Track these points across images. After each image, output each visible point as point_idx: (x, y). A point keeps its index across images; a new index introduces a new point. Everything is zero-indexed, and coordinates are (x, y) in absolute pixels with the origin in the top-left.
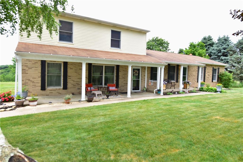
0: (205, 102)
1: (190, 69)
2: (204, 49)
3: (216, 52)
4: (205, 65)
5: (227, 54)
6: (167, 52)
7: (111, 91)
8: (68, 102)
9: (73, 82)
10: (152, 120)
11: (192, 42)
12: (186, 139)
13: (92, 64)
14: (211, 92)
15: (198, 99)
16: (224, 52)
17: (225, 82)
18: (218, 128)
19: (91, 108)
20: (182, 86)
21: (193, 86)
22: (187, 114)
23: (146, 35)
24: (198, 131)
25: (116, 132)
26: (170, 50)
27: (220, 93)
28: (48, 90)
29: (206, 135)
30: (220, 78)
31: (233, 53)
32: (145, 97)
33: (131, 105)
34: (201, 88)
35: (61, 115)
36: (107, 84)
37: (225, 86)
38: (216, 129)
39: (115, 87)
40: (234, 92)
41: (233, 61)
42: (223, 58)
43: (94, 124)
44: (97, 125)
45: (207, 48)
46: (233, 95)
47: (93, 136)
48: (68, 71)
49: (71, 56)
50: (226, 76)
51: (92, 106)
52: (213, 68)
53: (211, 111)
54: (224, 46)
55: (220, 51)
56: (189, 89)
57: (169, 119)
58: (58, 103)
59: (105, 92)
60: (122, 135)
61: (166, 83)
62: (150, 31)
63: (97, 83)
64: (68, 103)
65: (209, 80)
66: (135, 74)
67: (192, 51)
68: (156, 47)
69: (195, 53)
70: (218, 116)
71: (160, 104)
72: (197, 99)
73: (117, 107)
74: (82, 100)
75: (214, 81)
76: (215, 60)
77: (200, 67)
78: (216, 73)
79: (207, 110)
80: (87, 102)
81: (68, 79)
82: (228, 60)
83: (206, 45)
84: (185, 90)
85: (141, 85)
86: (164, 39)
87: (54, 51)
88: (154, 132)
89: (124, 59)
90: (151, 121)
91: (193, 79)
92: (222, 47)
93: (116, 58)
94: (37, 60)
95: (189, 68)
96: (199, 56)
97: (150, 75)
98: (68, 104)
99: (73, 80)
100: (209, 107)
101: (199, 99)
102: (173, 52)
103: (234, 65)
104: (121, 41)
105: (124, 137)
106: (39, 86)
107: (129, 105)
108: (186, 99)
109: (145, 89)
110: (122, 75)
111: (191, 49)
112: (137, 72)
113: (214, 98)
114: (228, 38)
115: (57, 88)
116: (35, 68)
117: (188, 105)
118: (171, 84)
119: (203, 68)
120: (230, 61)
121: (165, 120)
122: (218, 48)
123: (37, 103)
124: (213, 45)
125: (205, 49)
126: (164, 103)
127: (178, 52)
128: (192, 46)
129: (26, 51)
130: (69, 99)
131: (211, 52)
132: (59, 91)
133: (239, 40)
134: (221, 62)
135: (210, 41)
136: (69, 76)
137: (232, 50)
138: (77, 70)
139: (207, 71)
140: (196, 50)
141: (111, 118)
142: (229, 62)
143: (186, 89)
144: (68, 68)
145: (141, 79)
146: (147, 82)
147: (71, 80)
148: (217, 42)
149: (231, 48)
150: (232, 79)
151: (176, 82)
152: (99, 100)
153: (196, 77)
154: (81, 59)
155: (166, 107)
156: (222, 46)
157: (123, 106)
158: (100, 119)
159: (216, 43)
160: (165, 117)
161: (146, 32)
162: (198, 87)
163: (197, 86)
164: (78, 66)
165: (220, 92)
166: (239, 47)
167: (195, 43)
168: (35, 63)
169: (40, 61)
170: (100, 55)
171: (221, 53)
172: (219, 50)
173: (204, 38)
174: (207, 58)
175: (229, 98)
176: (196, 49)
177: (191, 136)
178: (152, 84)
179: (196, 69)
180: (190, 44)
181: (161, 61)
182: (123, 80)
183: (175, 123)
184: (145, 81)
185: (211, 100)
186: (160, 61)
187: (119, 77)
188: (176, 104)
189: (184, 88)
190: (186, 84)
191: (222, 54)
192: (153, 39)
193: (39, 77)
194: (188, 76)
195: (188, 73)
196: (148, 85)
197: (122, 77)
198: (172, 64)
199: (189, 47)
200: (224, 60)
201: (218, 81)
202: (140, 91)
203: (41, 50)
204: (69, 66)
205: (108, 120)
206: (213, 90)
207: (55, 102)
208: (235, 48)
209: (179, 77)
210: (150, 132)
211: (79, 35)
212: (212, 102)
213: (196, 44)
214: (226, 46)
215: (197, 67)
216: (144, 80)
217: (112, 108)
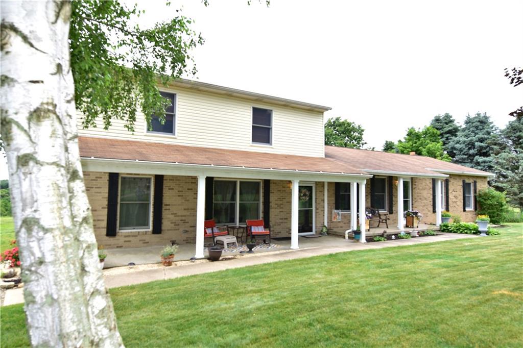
0: (462, 257)
1: (415, 185)
2: (438, 142)
3: (464, 147)
4: (448, 176)
5: (488, 151)
6: (361, 148)
7: (256, 237)
8: (168, 261)
9: (175, 216)
10: (365, 301)
11: (412, 128)
12: (455, 343)
13: (215, 179)
14: (466, 233)
15: (445, 250)
16: (481, 147)
17: (491, 211)
18: (514, 317)
19: (223, 275)
20: (402, 221)
21: (425, 221)
22: (436, 285)
23: (323, 117)
24: (474, 324)
25: (301, 330)
26: (366, 143)
27: (485, 235)
28: (121, 236)
29: (497, 333)
30: (480, 201)
31: (501, 149)
32: (329, 247)
33: (306, 266)
34: (444, 226)
35: (165, 292)
36: (247, 221)
37: (492, 219)
38: (512, 319)
39: (263, 227)
40: (515, 233)
41: (502, 165)
42: (481, 159)
43: (244, 311)
44: (253, 315)
45: (444, 139)
46: (515, 240)
47: (253, 340)
48: (164, 194)
49: (177, 163)
50: (493, 197)
51: (224, 271)
52: (464, 182)
53: (484, 277)
54: (480, 135)
55: (471, 145)
56: (417, 227)
57: (403, 298)
58: (146, 265)
59: (242, 238)
60: (315, 337)
61: (369, 216)
62: (331, 109)
63: (223, 218)
64: (169, 264)
65: (456, 206)
66: (303, 198)
67: (414, 145)
68: (336, 139)
69: (420, 150)
70: (504, 289)
71: (366, 263)
72: (443, 251)
73: (279, 271)
74: (197, 256)
75: (467, 209)
76: (463, 164)
77: (438, 179)
78: (470, 193)
79: (476, 276)
80: (208, 261)
81: (163, 210)
82: (492, 164)
83: (442, 132)
84: (410, 230)
85: (316, 221)
86: (352, 122)
87: (141, 154)
88: (383, 329)
89: (283, 168)
90: (365, 304)
91: (424, 206)
92: (476, 136)
93: (266, 165)
94: (101, 173)
95: (414, 183)
96: (430, 156)
97: (333, 198)
98: (169, 266)
99: (175, 212)
100: (475, 267)
101: (447, 251)
102: (373, 148)
103: (505, 174)
104: (273, 129)
105: (322, 340)
106: (103, 228)
107: (303, 266)
108: (421, 251)
109: (325, 230)
110: (276, 200)
111: (411, 143)
112: (307, 193)
113: (478, 248)
114: (486, 118)
115: (141, 232)
116: (97, 189)
117: (429, 264)
118: (378, 218)
119: (443, 183)
120: (496, 167)
121: (394, 300)
122: (467, 140)
123: (105, 264)
124: (457, 133)
125: (441, 141)
126: (375, 262)
127: (383, 148)
128: (412, 135)
129: (85, 154)
130: (171, 255)
131: (453, 148)
132: (144, 238)
133: (509, 122)
134: (476, 167)
135: (450, 124)
136: (167, 205)
137: (497, 142)
138: (182, 191)
139: (451, 187)
140: (421, 145)
141: (275, 298)
142: (493, 168)
143: (411, 227)
144: (164, 187)
145: (316, 207)
146: (328, 214)
147: (170, 213)
148: (464, 126)
149: (494, 138)
150: (505, 205)
151: (388, 213)
152: (233, 257)
153: (430, 202)
154: (197, 170)
155: (383, 269)
156: (476, 134)
157: (290, 269)
158: (252, 300)
159: (463, 129)
160: (391, 292)
161: (323, 110)
162: (436, 222)
163: (435, 219)
164: (185, 183)
165: (487, 234)
166: (511, 136)
167: (419, 128)
168: (97, 177)
169: (107, 175)
170: (233, 160)
171: (475, 150)
172: (470, 142)
173: (437, 118)
174: (446, 161)
175: (510, 247)
176: (422, 143)
177: (463, 335)
178: (339, 218)
179: (429, 184)
180: (408, 131)
181: (358, 170)
182: (278, 211)
183: (419, 308)
184: (324, 214)
185: (474, 253)
186: (355, 169)
187: (271, 204)
188: (402, 262)
189: (407, 226)
190: (410, 217)
191: (477, 152)
192: (330, 122)
193: (103, 208)
194: (414, 199)
195: (414, 193)
196: (330, 221)
197: (276, 204)
198: (378, 176)
199: (407, 137)
200: (482, 164)
201: (476, 209)
202: (313, 235)
203: (115, 152)
204: (166, 184)
205: (271, 303)
206: (470, 230)
207: (140, 263)
208: (503, 138)
209: (394, 203)
210: (373, 327)
211: (187, 120)
212: (477, 257)
213: (421, 131)
214: (483, 135)
215: (431, 181)
216: (322, 211)
217: (269, 275)
